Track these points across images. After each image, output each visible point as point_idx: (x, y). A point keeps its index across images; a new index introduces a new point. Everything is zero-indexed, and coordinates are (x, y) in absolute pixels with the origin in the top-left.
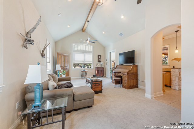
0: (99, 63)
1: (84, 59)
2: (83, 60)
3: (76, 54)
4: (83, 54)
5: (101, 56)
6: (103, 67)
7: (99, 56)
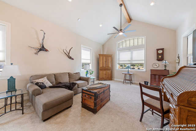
0: (160, 62)
1: (132, 58)
2: (130, 60)
3: (121, 53)
4: (130, 51)
5: (163, 49)
6: (167, 69)
7: (158, 50)
